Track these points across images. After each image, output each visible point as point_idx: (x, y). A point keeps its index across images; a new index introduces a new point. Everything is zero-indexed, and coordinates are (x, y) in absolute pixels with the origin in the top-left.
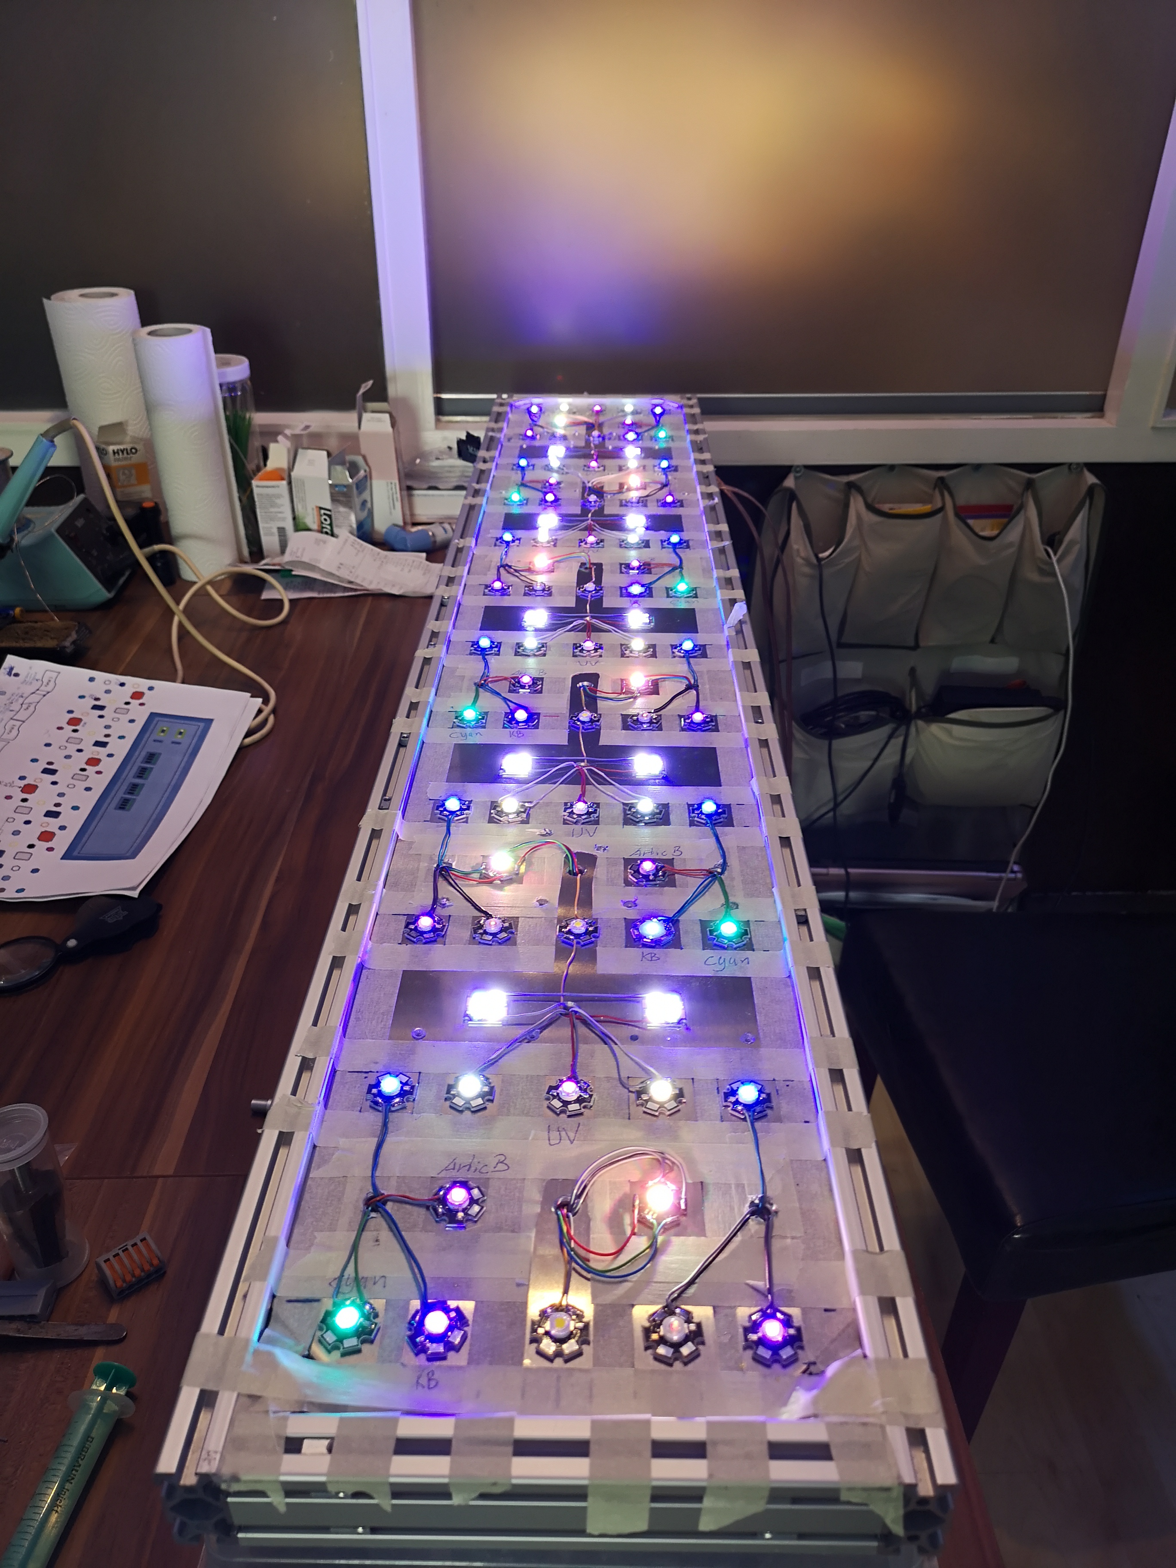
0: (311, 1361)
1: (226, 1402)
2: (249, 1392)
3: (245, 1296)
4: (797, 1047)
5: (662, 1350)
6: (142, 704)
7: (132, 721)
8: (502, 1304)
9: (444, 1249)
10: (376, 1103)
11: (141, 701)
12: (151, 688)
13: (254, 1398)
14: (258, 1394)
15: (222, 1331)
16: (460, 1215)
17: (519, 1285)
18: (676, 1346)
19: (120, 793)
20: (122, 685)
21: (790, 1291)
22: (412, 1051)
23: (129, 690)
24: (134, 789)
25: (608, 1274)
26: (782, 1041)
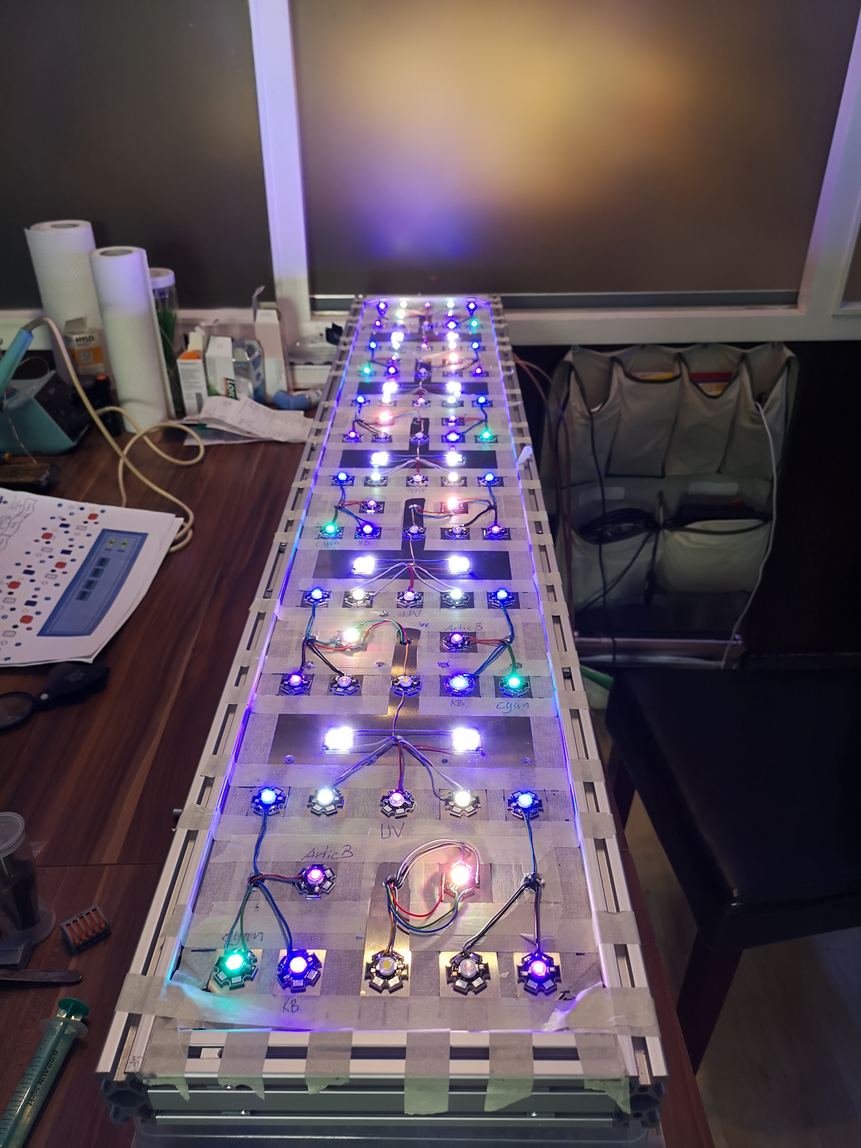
0: (208, 993)
1: (147, 1022)
2: (163, 1015)
3: (162, 948)
4: (561, 766)
5: (459, 983)
6: (96, 523)
7: (89, 535)
8: (345, 951)
9: (305, 913)
10: (258, 809)
11: (96, 521)
12: (103, 511)
13: (167, 1019)
14: (170, 1016)
15: (145, 972)
16: (317, 889)
17: (357, 938)
18: (470, 980)
19: (80, 587)
20: (82, 509)
21: (552, 941)
22: (285, 772)
23: (87, 513)
24: (90, 584)
25: (422, 930)
26: (551, 763)
